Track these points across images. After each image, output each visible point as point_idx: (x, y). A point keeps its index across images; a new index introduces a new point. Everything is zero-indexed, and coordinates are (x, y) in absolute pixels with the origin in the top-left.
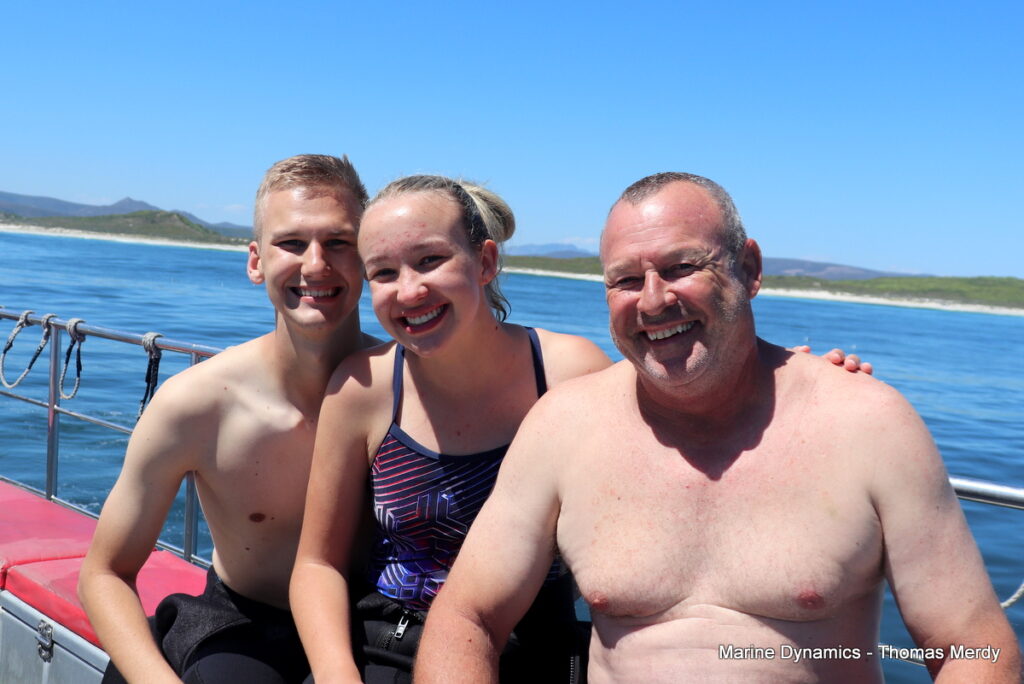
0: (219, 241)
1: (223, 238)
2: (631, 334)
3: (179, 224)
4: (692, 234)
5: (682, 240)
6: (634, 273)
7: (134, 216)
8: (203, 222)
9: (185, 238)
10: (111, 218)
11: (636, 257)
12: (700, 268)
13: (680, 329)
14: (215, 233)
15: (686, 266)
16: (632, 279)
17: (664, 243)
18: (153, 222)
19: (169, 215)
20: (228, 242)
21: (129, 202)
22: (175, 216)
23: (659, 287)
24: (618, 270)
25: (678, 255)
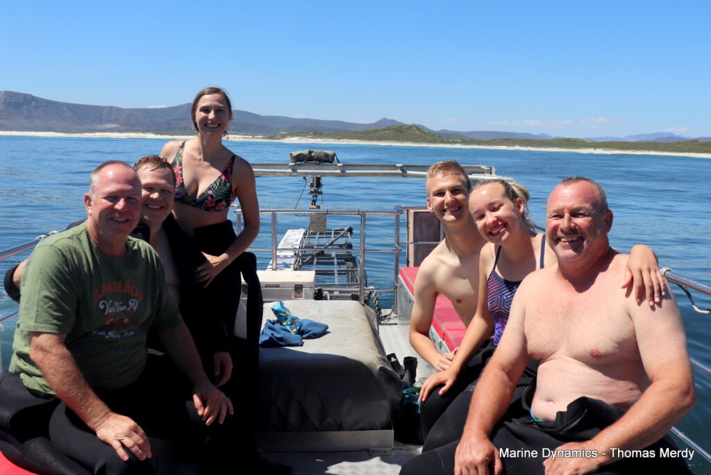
0: (442, 142)
1: (445, 140)
2: (554, 238)
3: (417, 132)
4: (586, 202)
5: (582, 203)
6: (560, 213)
7: (389, 129)
8: (432, 131)
9: (422, 141)
10: (376, 131)
11: (562, 207)
12: (587, 216)
13: (574, 239)
14: (439, 137)
15: (581, 214)
16: (559, 215)
17: (574, 203)
18: (401, 132)
19: (410, 127)
20: (449, 142)
21: (385, 120)
22: (414, 128)
23: (570, 220)
24: (555, 212)
25: (579, 209)
